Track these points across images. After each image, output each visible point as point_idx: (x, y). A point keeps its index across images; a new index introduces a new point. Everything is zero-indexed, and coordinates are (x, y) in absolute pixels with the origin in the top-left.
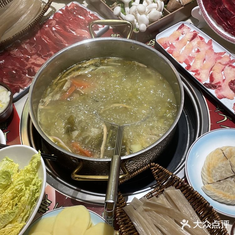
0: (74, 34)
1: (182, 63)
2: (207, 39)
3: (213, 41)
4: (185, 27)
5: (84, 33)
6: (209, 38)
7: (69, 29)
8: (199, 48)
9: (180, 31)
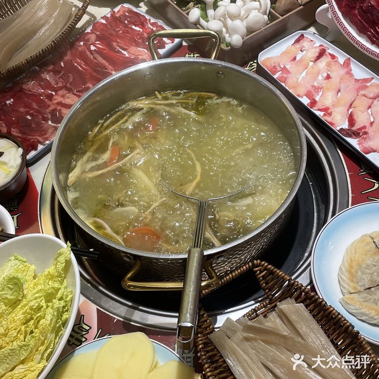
0: (125, 55)
1: (302, 97)
2: (342, 57)
3: (352, 60)
4: (305, 39)
5: (142, 54)
6: (346, 56)
7: (118, 48)
8: (329, 73)
9: (298, 46)
